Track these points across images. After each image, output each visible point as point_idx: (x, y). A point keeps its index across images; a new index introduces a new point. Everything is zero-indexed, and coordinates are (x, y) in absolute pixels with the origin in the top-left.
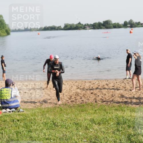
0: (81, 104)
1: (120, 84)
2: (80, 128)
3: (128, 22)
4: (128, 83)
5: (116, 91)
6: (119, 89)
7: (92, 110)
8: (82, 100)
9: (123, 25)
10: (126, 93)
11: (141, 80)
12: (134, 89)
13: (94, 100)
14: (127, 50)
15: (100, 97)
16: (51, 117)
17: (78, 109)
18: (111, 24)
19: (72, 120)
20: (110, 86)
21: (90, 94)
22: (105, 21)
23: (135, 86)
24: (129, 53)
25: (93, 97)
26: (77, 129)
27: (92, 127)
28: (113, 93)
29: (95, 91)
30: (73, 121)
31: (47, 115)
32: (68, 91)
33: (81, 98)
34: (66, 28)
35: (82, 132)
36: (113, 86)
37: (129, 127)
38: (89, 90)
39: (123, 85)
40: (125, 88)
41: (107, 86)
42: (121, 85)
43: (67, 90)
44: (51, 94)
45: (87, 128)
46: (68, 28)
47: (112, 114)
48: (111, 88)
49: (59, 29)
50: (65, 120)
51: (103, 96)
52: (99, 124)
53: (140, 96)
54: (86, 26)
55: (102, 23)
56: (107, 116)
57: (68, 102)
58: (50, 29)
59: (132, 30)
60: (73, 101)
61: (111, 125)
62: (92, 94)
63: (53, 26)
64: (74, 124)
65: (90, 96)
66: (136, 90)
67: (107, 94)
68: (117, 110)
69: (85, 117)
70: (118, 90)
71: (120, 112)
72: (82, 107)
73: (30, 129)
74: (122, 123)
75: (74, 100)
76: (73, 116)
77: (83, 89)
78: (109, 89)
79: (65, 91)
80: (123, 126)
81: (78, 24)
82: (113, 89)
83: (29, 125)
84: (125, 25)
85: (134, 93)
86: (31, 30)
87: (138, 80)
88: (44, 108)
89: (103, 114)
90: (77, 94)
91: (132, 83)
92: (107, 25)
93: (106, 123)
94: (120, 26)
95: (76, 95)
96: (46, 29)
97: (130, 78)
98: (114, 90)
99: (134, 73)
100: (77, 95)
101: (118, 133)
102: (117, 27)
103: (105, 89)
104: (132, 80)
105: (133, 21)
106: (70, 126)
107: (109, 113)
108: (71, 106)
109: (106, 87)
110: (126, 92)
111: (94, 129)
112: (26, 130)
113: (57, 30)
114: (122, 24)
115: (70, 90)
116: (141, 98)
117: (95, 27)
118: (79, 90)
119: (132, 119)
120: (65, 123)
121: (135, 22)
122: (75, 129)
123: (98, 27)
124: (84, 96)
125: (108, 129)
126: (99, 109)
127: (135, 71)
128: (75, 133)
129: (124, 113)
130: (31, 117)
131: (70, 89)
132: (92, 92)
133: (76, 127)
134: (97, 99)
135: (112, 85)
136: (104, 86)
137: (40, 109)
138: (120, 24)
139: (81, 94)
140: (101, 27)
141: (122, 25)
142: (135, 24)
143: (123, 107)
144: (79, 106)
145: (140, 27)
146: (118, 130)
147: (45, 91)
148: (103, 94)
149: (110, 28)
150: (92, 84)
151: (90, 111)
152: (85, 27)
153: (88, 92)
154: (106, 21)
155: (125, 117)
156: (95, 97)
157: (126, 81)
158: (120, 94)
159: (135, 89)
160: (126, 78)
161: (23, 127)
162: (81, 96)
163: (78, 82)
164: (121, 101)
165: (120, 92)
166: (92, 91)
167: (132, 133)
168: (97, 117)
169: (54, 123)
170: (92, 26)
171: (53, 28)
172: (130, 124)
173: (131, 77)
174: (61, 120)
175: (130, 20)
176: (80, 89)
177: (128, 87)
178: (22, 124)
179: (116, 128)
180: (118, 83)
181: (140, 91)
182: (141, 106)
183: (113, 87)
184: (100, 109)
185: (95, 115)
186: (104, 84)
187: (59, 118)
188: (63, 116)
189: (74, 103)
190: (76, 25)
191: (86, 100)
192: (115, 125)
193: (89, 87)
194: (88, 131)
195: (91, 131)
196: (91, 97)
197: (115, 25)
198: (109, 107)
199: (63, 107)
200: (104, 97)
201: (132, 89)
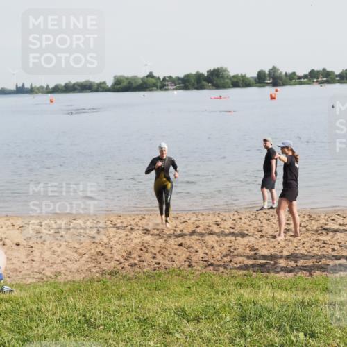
0: (155, 272)
1: (248, 223)
2: (151, 331)
3: (267, 72)
4: (269, 220)
5: (239, 238)
6: (247, 235)
7: (182, 285)
8: (157, 261)
9: (255, 80)
10: (263, 244)
11: (298, 212)
12: (282, 234)
13: (185, 261)
14: (265, 141)
15: (201, 254)
16: (80, 305)
17: (147, 284)
18: (226, 76)
19: (132, 311)
20: (224, 228)
21: (176, 247)
22: (212, 69)
23: (284, 227)
24: (270, 147)
25: (182, 254)
26: (143, 334)
27: (179, 327)
28: (232, 244)
29: (188, 241)
30: (134, 313)
31: (71, 300)
32: (123, 240)
33: (154, 258)
34: (118, 86)
35: (155, 340)
36: (232, 226)
37: (270, 326)
38: (173, 237)
39: (256, 225)
40: (261, 231)
41: (216, 226)
42: (250, 225)
43: (120, 238)
44: (80, 246)
45: (167, 332)
46: (124, 85)
47: (229, 294)
48: (227, 231)
49: (100, 88)
50: (113, 311)
51: (207, 251)
52: (197, 320)
53: (297, 252)
54: (167, 83)
55: (206, 74)
56: (216, 301)
57: (123, 268)
58: (79, 88)
59: (276, 91)
60: (136, 264)
61: (225, 323)
62: (181, 247)
63: (86, 81)
64: (137, 320)
65: (176, 251)
66: (288, 237)
67: (217, 247)
68: (240, 285)
69: (164, 303)
70: (243, 235)
71: (248, 291)
72: (157, 279)
73: (27, 336)
74: (253, 317)
75: (136, 262)
76: (134, 300)
77: (159, 235)
78: (223, 234)
79: (116, 239)
80: (255, 323)
81: (147, 76)
82: (233, 234)
83: (26, 324)
84: (261, 80)
85: (283, 244)
86: (31, 91)
87: (291, 211)
88: (62, 281)
89: (207, 296)
90: (145, 247)
91: (277, 219)
92: (216, 80)
93: (214, 317)
94: (247, 83)
95: (141, 250)
96: (69, 89)
97: (272, 208)
98: (234, 238)
99: (282, 196)
100: (145, 250)
101: (242, 341)
102: (241, 85)
103: (212, 234)
104: (278, 213)
105: (278, 70)
106: (127, 326)
107: (222, 294)
108: (130, 276)
109: (215, 229)
110: (262, 241)
111: (183, 333)
112: (17, 337)
113: (97, 91)
114: (253, 78)
115: (128, 237)
116: (299, 255)
117: (187, 84)
118: (148, 238)
119: (275, 306)
120: (115, 320)
121: (284, 73)
122: (139, 334)
123: (196, 86)
124: (161, 252)
125: (219, 333)
126: (198, 284)
127: (283, 190)
128: (139, 344)
129: (257, 293)
130: (31, 307)
131: (127, 235)
132: (180, 243)
133: (140, 328)
134: (194, 259)
135: (229, 223)
136: (210, 226)
137: (53, 286)
138: (248, 78)
139: (153, 247)
140: (203, 85)
141: (253, 80)
142: (284, 78)
143: (256, 277)
144: (149, 277)
145: (295, 84)
146: (243, 335)
147: (66, 241)
148: (207, 246)
149: (224, 87)
150: (181, 223)
151: (177, 289)
152: (165, 85)
153: (172, 241)
154: (214, 70)
155: (261, 302)
156: (188, 253)
157: (263, 214)
158: (249, 247)
159: (284, 232)
160: (262, 208)
161: (11, 330)
162: (153, 251)
163: (146, 217)
164: (250, 262)
165: (249, 241)
166: (180, 240)
167: (277, 340)
168: (191, 303)
169: (88, 318)
170: (180, 81)
171: (86, 87)
172: (272, 318)
173: (275, 205)
174: (104, 312)
175: (271, 67)
176: (152, 235)
177: (268, 229)
178: (8, 323)
179: (237, 330)
180: (243, 221)
181: (296, 240)
182: (299, 275)
183: (232, 231)
184: (200, 283)
185: (187, 298)
186: (211, 221)
187: (98, 307)
188: (111, 302)
189: (137, 269)
190: (142, 79)
191: (167, 262)
192: (236, 323)
193: (175, 230)
194: (169, 338)
195: (177, 339)
196: (179, 253)
197: (235, 80)
198: (222, 278)
199: (110, 279)
200: (209, 253)
201: (278, 233)
